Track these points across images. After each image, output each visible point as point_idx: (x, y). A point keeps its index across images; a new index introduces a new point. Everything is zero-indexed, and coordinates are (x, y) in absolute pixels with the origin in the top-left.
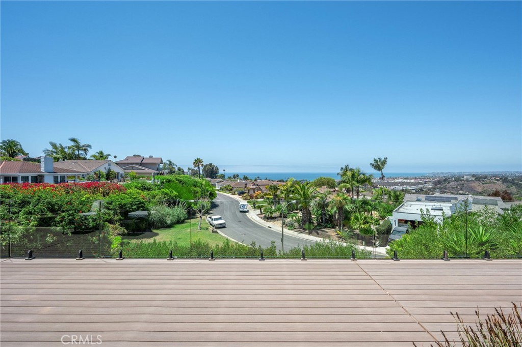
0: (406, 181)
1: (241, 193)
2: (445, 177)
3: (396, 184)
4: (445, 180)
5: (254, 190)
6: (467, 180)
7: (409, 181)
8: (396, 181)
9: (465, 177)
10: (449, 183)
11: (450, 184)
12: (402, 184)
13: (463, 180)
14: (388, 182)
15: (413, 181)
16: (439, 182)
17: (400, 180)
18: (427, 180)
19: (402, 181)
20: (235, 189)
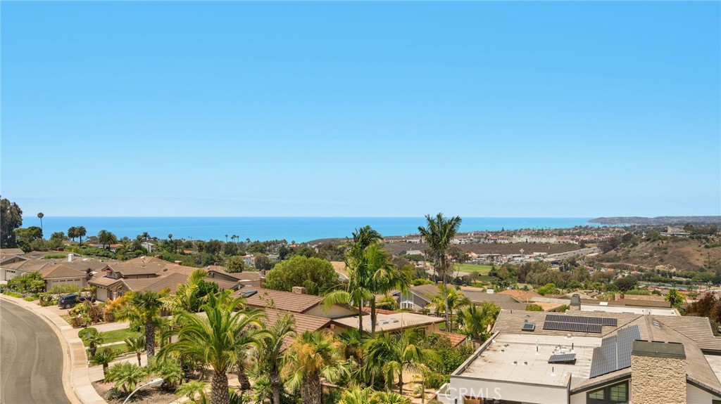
0: (537, 240)
1: (69, 302)
2: (626, 228)
3: (513, 248)
4: (627, 239)
5: (110, 291)
6: (674, 238)
7: (544, 240)
8: (516, 240)
9: (670, 230)
10: (634, 245)
11: (638, 248)
12: (529, 248)
13: (666, 238)
14: (495, 243)
15: (553, 240)
16: (613, 244)
17: (523, 239)
18: (586, 238)
19: (530, 240)
20: (51, 289)
